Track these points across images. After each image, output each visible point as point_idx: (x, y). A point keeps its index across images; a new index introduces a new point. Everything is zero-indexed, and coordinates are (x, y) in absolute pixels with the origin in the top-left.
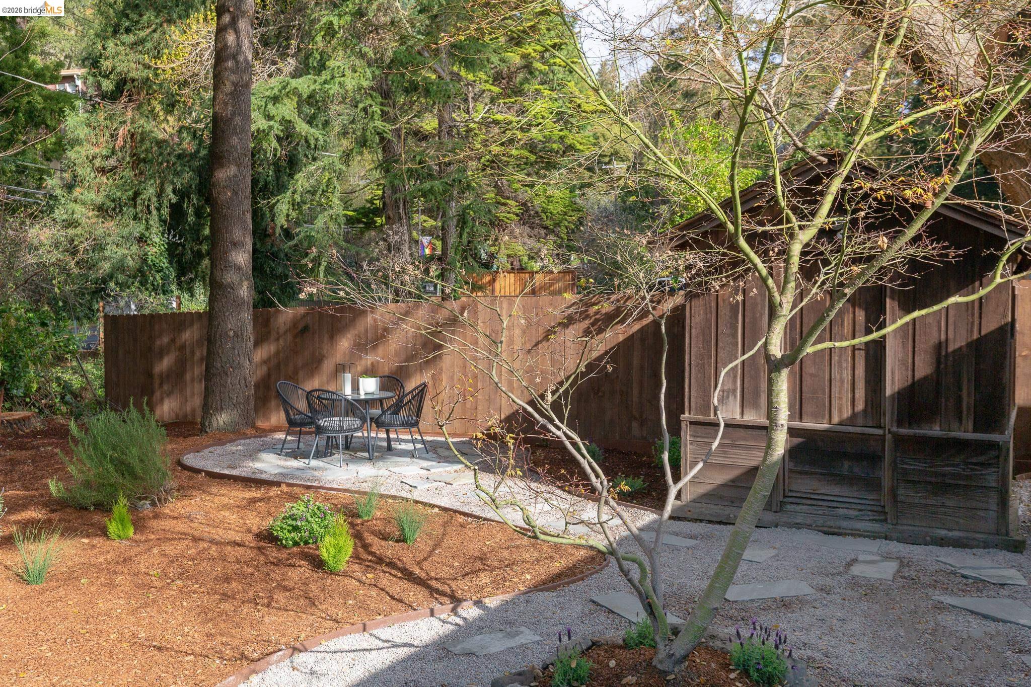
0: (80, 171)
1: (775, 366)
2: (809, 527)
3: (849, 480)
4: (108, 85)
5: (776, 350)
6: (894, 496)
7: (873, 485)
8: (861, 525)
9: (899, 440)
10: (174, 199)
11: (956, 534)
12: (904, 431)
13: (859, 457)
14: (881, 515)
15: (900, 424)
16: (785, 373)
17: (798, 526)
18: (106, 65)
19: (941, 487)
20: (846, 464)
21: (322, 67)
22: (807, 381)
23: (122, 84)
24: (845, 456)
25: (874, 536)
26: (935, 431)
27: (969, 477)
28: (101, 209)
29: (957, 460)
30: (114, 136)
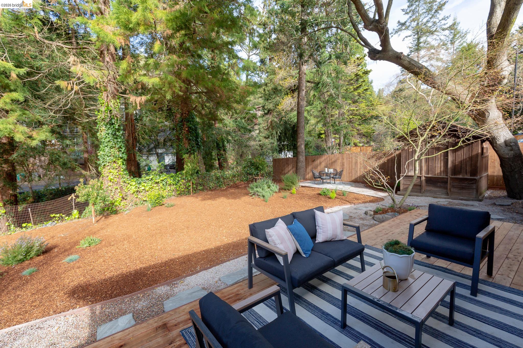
0: (261, 130)
1: (417, 160)
2: (430, 196)
3: (440, 187)
4: (266, 111)
5: (416, 158)
6: (450, 190)
7: (446, 188)
8: (442, 196)
9: (451, 178)
10: (279, 134)
11: (465, 198)
12: (452, 177)
13: (442, 182)
14: (447, 194)
15: (452, 175)
16: (418, 162)
17: (427, 196)
18: (266, 107)
19: (462, 188)
20: (439, 184)
21: (313, 104)
22: (430, 167)
23: (269, 111)
24: (439, 182)
25: (445, 198)
26: (461, 176)
27: (469, 186)
28: (265, 137)
29: (466, 182)
30: (267, 122)
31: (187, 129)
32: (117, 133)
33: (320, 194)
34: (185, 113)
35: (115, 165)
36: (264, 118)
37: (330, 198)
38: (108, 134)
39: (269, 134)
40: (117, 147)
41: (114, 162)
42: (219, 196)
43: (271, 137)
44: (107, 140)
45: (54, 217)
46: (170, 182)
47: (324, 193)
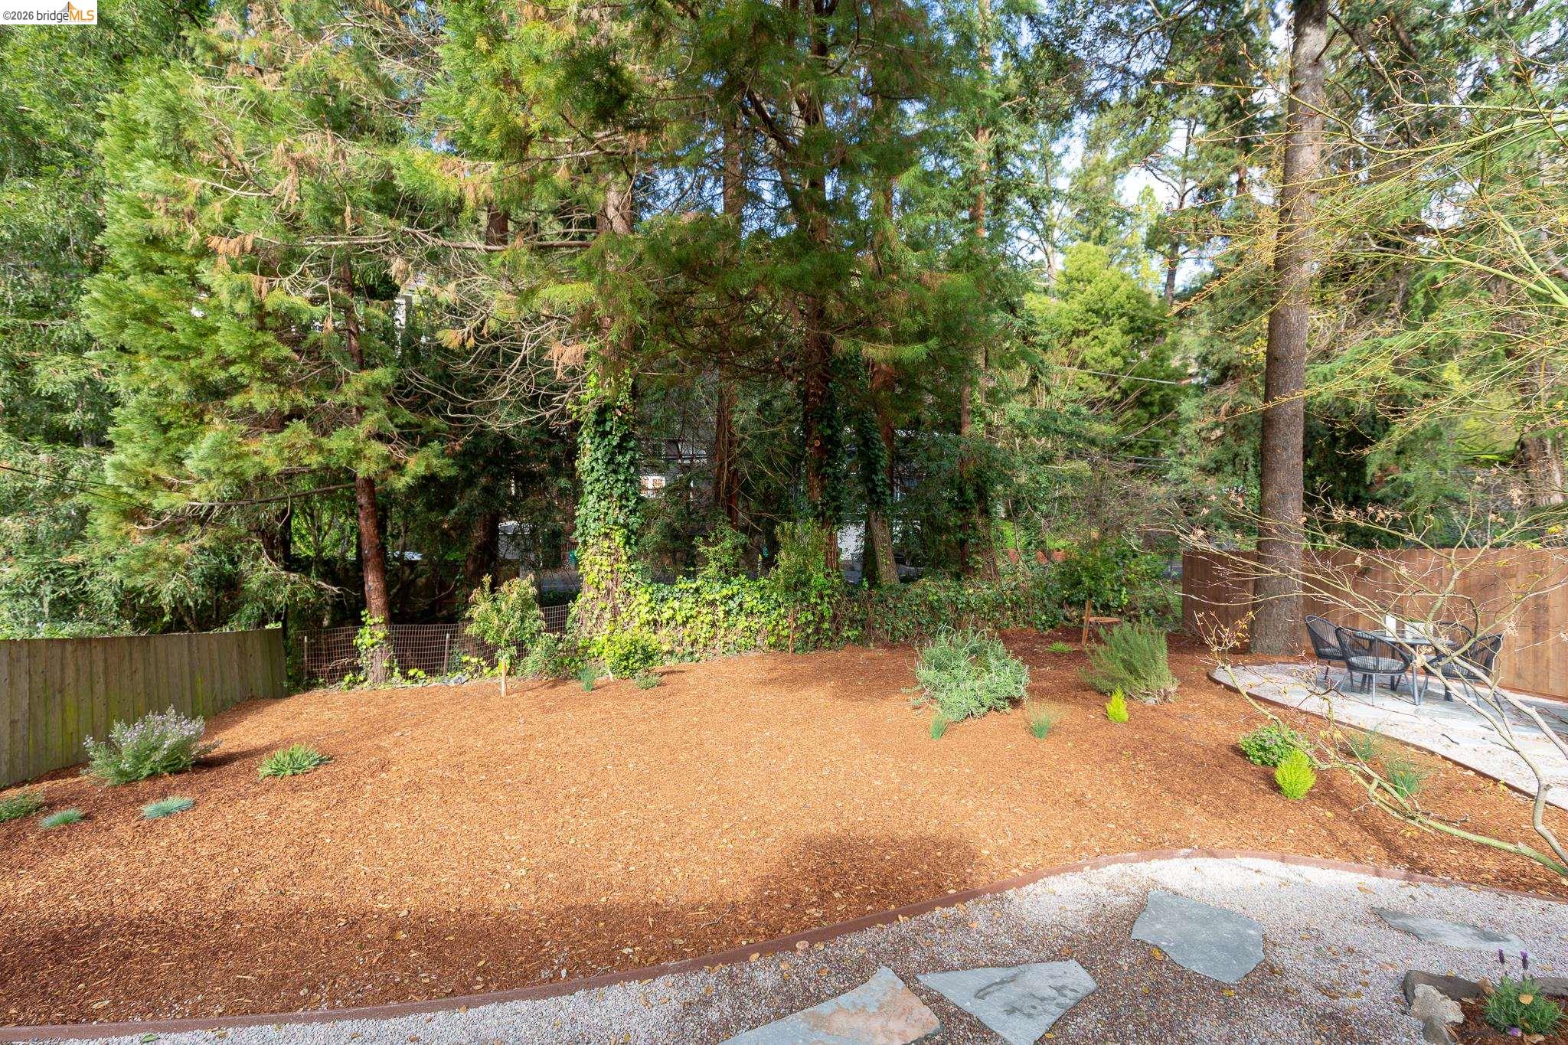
4: (1214, 374)
23: (1225, 372)
30: (1217, 413)
31: (818, 443)
32: (619, 458)
33: (1240, 752)
34: (814, 394)
35: (606, 544)
36: (1206, 399)
37: (1276, 788)
38: (597, 460)
39: (1224, 457)
40: (616, 492)
41: (606, 535)
42: (818, 677)
43: (1229, 469)
44: (595, 475)
45: (467, 663)
46: (750, 604)
47: (1263, 748)
